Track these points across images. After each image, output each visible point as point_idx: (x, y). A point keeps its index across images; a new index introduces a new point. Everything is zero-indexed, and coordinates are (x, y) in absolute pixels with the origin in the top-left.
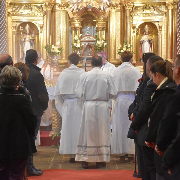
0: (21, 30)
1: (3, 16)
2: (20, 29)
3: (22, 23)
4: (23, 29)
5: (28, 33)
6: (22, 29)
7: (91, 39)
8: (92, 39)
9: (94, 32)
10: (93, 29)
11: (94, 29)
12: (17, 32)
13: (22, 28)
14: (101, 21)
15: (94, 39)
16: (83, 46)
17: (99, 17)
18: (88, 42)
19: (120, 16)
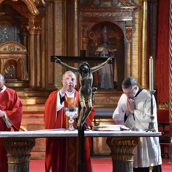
8: (17, 49)
10: (13, 31)
11: (16, 32)
14: (34, 19)
15: (21, 50)
16: (2, 61)
17: (30, 13)
18: (11, 55)
19: (61, 10)
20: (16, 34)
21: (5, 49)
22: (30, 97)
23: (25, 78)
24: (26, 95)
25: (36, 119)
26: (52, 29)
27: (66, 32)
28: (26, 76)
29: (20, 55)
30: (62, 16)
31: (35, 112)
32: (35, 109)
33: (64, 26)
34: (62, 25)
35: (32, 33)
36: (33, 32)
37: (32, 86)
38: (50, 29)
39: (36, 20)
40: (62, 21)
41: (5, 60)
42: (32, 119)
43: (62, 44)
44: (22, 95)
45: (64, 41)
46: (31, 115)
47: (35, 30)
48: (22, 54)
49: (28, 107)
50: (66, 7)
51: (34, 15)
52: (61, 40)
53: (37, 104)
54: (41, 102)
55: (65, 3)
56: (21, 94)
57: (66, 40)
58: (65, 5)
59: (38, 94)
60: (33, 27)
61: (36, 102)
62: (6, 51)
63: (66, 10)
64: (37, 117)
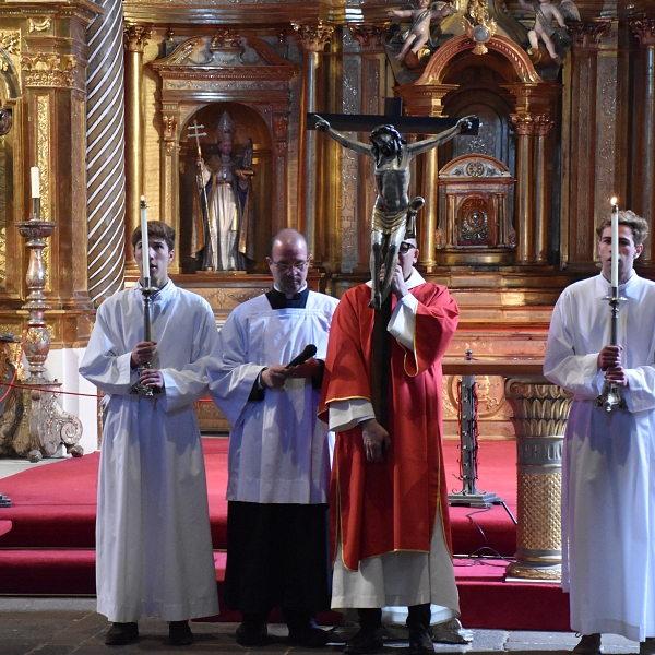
0: (197, 135)
1: (107, 74)
2: (192, 131)
3: (202, 106)
4: (205, 134)
5: (226, 148)
6: (200, 131)
7: (485, 172)
8: (489, 170)
9: (505, 143)
10: (499, 130)
11: (505, 131)
12: (181, 144)
13: (202, 126)
14: (529, 96)
15: (499, 174)
16: (452, 201)
17: (519, 80)
18: (473, 186)
19: (615, 74)
20: (505, 137)
21: (458, 173)
22: (510, 288)
23: (506, 241)
24: (504, 282)
25: (529, 342)
26: (588, 122)
27: (626, 127)
28: (510, 238)
29: (496, 187)
30: (618, 88)
31: (523, 324)
32: (524, 317)
33: (623, 112)
34: (618, 110)
35: (524, 131)
36: (526, 128)
37: (521, 261)
38: (585, 121)
39: (533, 99)
40: (617, 100)
41: (459, 198)
42: (515, 342)
43: (616, 158)
44: (493, 284)
45: (622, 149)
46: (514, 332)
47: (531, 122)
48: (499, 183)
49: (505, 312)
50: (627, 66)
51: (529, 88)
52: (613, 147)
53: (528, 305)
54: (540, 301)
55: (627, 55)
56: (490, 280)
57: (625, 146)
58: (627, 60)
59: (536, 281)
60: (524, 116)
61: (525, 300)
62: (461, 176)
63: (627, 73)
64: (531, 338)
